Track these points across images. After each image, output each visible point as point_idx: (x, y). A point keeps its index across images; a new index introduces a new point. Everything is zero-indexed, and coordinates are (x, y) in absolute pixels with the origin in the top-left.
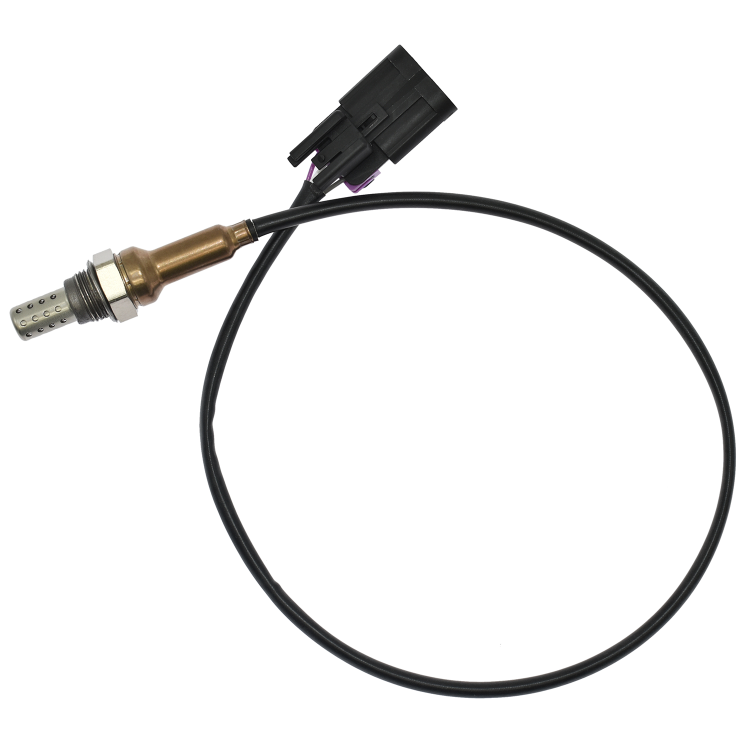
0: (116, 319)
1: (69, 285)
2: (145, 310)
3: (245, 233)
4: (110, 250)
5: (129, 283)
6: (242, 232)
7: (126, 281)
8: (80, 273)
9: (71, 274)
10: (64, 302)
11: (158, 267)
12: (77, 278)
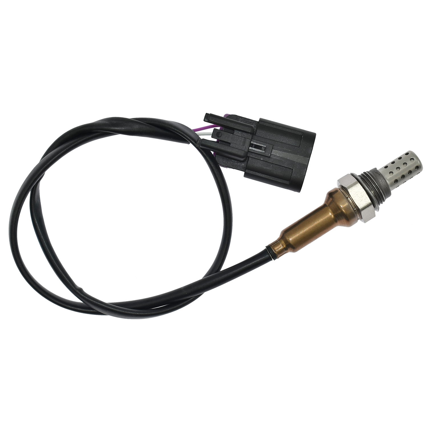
0: (352, 175)
1: (388, 193)
2: (334, 185)
3: (276, 248)
4: (365, 222)
5: (347, 198)
6: (278, 249)
7: (349, 198)
8: (382, 203)
9: (388, 200)
10: (388, 178)
11: (330, 214)
12: (383, 198)
